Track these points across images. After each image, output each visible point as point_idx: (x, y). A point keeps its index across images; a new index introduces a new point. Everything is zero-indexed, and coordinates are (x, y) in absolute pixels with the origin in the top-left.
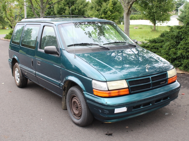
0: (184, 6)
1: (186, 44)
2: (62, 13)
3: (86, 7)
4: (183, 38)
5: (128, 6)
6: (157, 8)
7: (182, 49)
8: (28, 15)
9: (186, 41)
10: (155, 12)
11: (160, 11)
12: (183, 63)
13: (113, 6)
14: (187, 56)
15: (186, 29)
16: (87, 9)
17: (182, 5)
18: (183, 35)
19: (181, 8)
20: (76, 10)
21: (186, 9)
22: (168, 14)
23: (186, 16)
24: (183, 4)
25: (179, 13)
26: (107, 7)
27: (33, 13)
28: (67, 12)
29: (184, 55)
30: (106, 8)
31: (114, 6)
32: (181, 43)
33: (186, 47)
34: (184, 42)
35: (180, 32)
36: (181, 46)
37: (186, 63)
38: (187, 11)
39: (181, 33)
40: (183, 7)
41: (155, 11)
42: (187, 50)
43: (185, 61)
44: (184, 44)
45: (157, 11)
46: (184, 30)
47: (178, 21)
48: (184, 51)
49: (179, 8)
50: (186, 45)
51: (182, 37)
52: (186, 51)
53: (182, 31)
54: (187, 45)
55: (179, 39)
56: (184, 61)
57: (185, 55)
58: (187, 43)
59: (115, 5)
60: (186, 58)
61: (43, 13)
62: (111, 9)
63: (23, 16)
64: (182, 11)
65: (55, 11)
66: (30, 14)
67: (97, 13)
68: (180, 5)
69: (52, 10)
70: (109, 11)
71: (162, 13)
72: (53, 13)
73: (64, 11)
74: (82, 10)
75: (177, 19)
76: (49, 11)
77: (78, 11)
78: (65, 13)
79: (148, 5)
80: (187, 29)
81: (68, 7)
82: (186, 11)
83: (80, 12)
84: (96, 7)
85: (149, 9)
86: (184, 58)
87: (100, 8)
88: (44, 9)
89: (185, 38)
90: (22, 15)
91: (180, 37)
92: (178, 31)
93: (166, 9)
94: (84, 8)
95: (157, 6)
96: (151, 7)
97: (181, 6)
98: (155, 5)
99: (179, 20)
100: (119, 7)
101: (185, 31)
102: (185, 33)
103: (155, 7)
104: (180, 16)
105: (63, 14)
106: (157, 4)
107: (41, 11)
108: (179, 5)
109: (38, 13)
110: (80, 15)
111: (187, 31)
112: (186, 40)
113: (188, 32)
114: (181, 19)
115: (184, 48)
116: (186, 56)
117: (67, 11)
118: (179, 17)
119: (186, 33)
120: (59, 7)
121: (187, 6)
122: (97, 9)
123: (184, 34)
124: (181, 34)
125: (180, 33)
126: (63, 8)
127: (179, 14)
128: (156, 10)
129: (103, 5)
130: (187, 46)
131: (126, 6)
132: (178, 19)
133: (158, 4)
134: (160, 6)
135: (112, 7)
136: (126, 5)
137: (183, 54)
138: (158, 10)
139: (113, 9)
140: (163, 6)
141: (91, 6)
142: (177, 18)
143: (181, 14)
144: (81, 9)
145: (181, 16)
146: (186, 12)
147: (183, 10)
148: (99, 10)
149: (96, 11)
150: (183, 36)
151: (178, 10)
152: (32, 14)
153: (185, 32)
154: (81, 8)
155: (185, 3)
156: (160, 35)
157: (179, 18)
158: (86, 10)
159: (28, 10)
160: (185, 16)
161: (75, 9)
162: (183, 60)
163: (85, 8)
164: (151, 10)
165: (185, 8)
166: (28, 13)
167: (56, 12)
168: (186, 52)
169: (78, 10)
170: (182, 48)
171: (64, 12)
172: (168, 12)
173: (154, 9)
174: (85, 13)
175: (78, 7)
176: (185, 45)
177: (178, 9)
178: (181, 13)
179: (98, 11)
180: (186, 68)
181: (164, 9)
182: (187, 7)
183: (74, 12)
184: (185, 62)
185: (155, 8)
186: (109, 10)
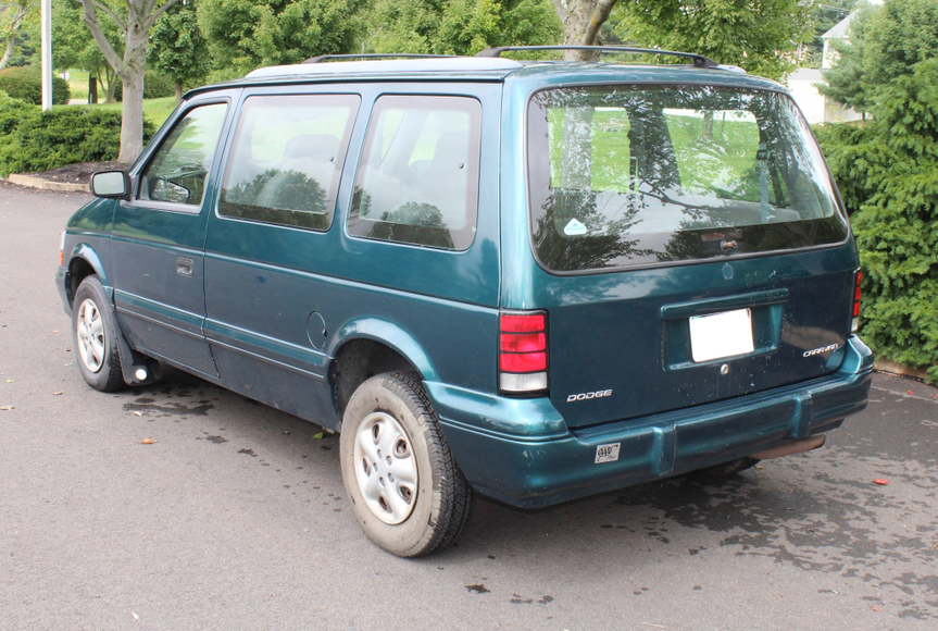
0: (852, 23)
1: (888, 220)
2: (239, 39)
3: (361, 11)
4: (874, 189)
5: (589, 12)
6: (725, 31)
7: (868, 244)
8: (57, 40)
9: (885, 205)
10: (713, 49)
11: (736, 45)
12: (872, 316)
13: (501, 11)
14: (891, 281)
15: (887, 144)
16: (368, 23)
17: (842, 18)
18: (875, 173)
19: (840, 32)
20: (309, 23)
21: (863, 38)
22: (776, 64)
23: (863, 73)
24: (847, 13)
25: (829, 59)
26: (472, 17)
27: (85, 28)
28: (262, 32)
29: (875, 277)
30: (467, 22)
31: (506, 13)
32: (861, 216)
33: (885, 234)
34: (878, 210)
35: (857, 157)
36: (864, 232)
37: (888, 314)
38: (866, 52)
39: (861, 164)
40: (850, 31)
41: (714, 44)
42: (892, 253)
43: (881, 304)
44: (877, 220)
45: (722, 45)
46: (880, 147)
47: (822, 99)
48: (876, 253)
49: (824, 31)
50: (889, 227)
51: (868, 185)
52: (886, 258)
53: (869, 154)
54: (892, 224)
55: (848, 192)
56: (876, 306)
57: (880, 278)
58: (893, 214)
59: (509, 8)
60: (884, 293)
61: (142, 33)
62: (490, 25)
63: (29, 44)
64: (840, 51)
65: (199, 22)
66: (72, 32)
67: (417, 44)
68: (834, 17)
69: (183, 21)
70: (477, 35)
71: (745, 55)
72: (191, 36)
73: (246, 25)
74: (343, 24)
75: (816, 90)
76: (169, 26)
77: (319, 29)
78: (255, 35)
79: (677, 11)
80: (891, 142)
81: (268, 6)
82: (862, 49)
83: (329, 34)
84: (412, 14)
85: (682, 30)
86: (874, 290)
87: (432, 16)
88: (147, 10)
89: (882, 191)
90: (26, 36)
91: (859, 181)
92: (845, 152)
93: (768, 38)
94: (351, 14)
95: (724, 21)
96: (692, 24)
97: (837, 26)
98: (714, 14)
99: (829, 93)
100: (531, 20)
101: (881, 154)
102: (880, 164)
103: (713, 24)
104: (833, 72)
105: (245, 42)
106: (723, 7)
107: (130, 21)
108: (825, 19)
109: (111, 33)
110: (331, 49)
111: (892, 154)
112: (888, 198)
113: (896, 157)
114: (835, 89)
115: (878, 239)
116: (886, 283)
117: (263, 26)
118: (828, 77)
119: (887, 166)
120: (224, 5)
121: (866, 26)
122: (416, 25)
123: (877, 168)
124: (861, 168)
125: (857, 162)
126: (244, 12)
127: (827, 64)
128: (719, 41)
129: (449, 5)
130: (892, 228)
131: (579, 14)
132: (822, 90)
133: (729, 11)
134: (737, 19)
135: (494, 14)
136: (576, 11)
137: (871, 273)
138: (729, 43)
139: (501, 24)
140: (753, 20)
141: (386, 9)
142: (815, 85)
143: (839, 62)
144: (335, 18)
145: (838, 74)
146: (861, 56)
147: (848, 43)
148: (429, 28)
149: (413, 32)
150: (875, 180)
151: (822, 46)
152: (80, 37)
153: (883, 160)
154: (338, 13)
155: (858, 10)
156: (750, 171)
157: (827, 85)
158: (364, 29)
159: (61, 12)
160: (858, 75)
161: (307, 17)
162: (870, 301)
163: (355, 18)
164: (692, 36)
165: (859, 32)
166: (59, 29)
167: (206, 33)
168: (887, 263)
169: (321, 25)
170: (869, 239)
171: (249, 33)
172: (776, 54)
173: (707, 32)
174: (356, 41)
175: (320, 10)
176: (880, 225)
177: (823, 36)
178: (838, 58)
179: (422, 34)
180: (886, 344)
181: (757, 36)
182: (868, 30)
183: (299, 35)
184: (879, 312)
185: (712, 31)
186: (482, 31)
